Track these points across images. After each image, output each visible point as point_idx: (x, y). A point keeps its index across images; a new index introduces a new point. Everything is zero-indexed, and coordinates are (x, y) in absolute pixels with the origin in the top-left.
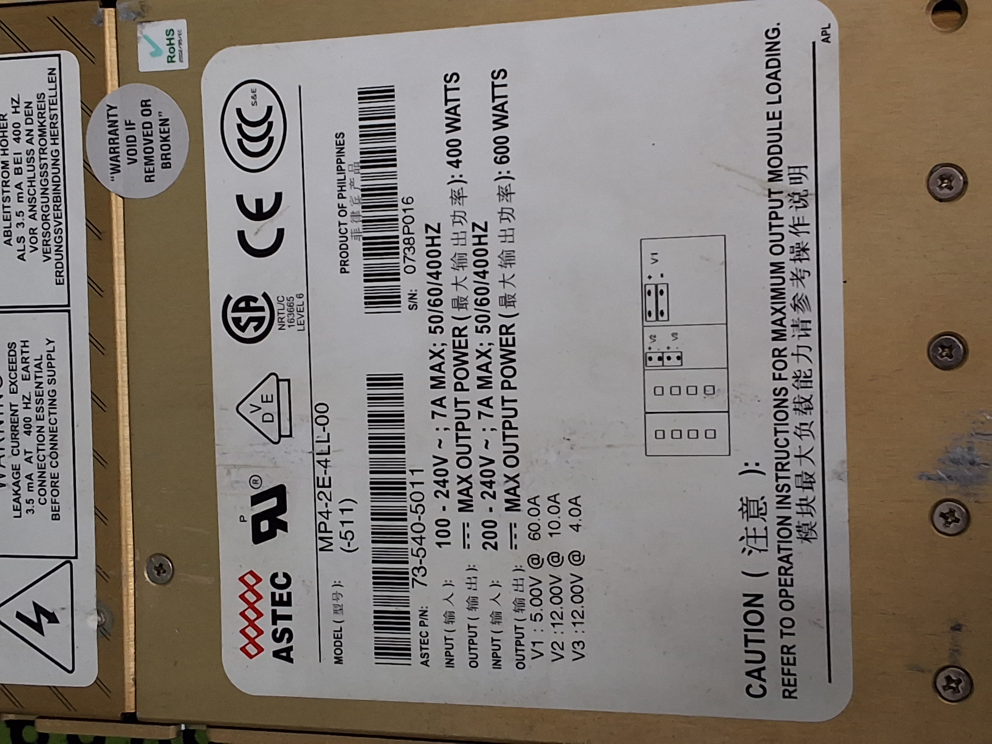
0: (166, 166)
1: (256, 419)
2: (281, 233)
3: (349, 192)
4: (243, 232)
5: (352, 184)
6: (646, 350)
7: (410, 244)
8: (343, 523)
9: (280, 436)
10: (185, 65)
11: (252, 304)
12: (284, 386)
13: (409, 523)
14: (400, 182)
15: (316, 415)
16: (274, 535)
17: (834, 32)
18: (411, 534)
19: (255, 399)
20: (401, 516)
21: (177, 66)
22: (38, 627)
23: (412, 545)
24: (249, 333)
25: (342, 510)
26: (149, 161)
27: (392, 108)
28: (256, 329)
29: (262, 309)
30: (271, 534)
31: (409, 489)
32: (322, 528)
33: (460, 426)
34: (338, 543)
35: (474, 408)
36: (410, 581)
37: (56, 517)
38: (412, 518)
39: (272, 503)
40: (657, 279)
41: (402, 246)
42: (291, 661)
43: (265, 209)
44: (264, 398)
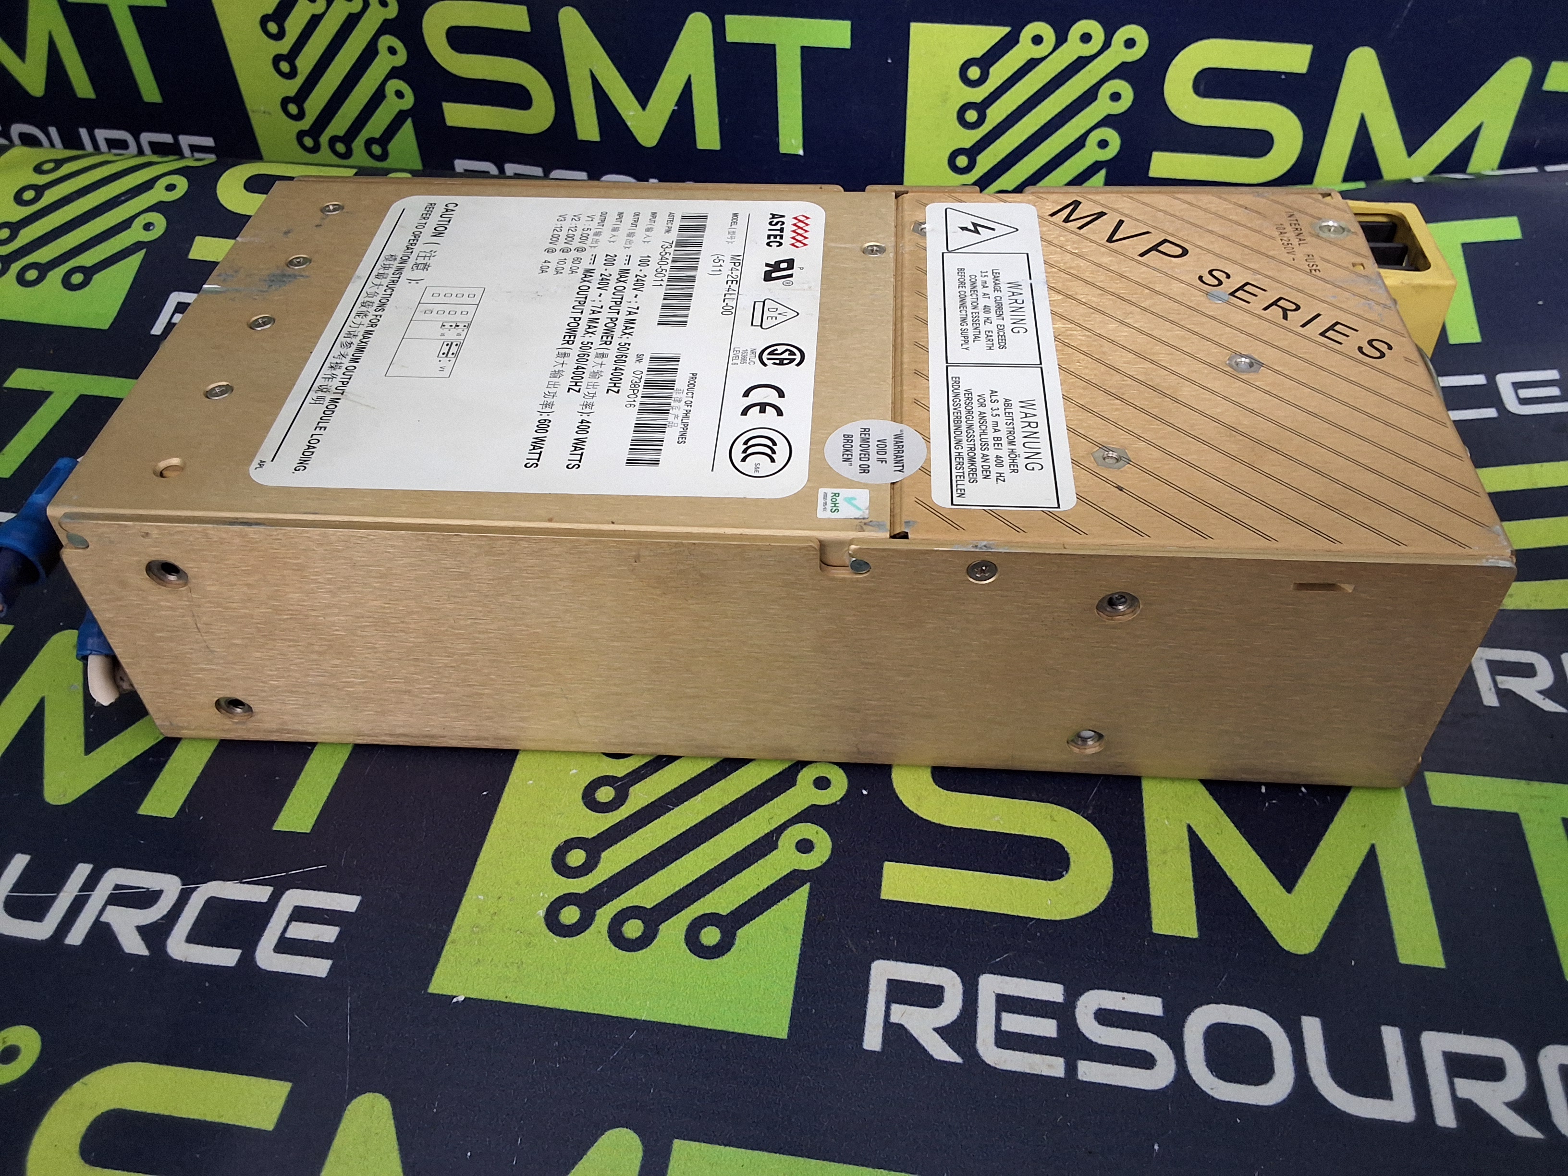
0: (848, 438)
1: (781, 309)
2: (746, 394)
3: (681, 413)
4: (780, 397)
5: (676, 417)
6: (466, 331)
7: (635, 385)
8: (721, 266)
9: (764, 302)
10: (821, 491)
11: (778, 362)
12: (757, 321)
13: (670, 265)
14: (636, 415)
15: (733, 311)
16: (776, 262)
17: (255, 463)
18: (669, 261)
19: (781, 318)
20: (672, 268)
21: (830, 491)
22: (975, 225)
23: (670, 258)
24: (781, 349)
25: (720, 271)
26: (865, 441)
27: (630, 454)
28: (776, 350)
29: (769, 359)
30: (778, 263)
31: (665, 279)
32: (737, 264)
33: (618, 303)
34: (728, 259)
35: (606, 309)
36: (674, 243)
37: (961, 271)
38: (668, 267)
39: (774, 275)
40: (445, 360)
41: (642, 384)
42: (771, 214)
43: (758, 408)
44: (774, 318)
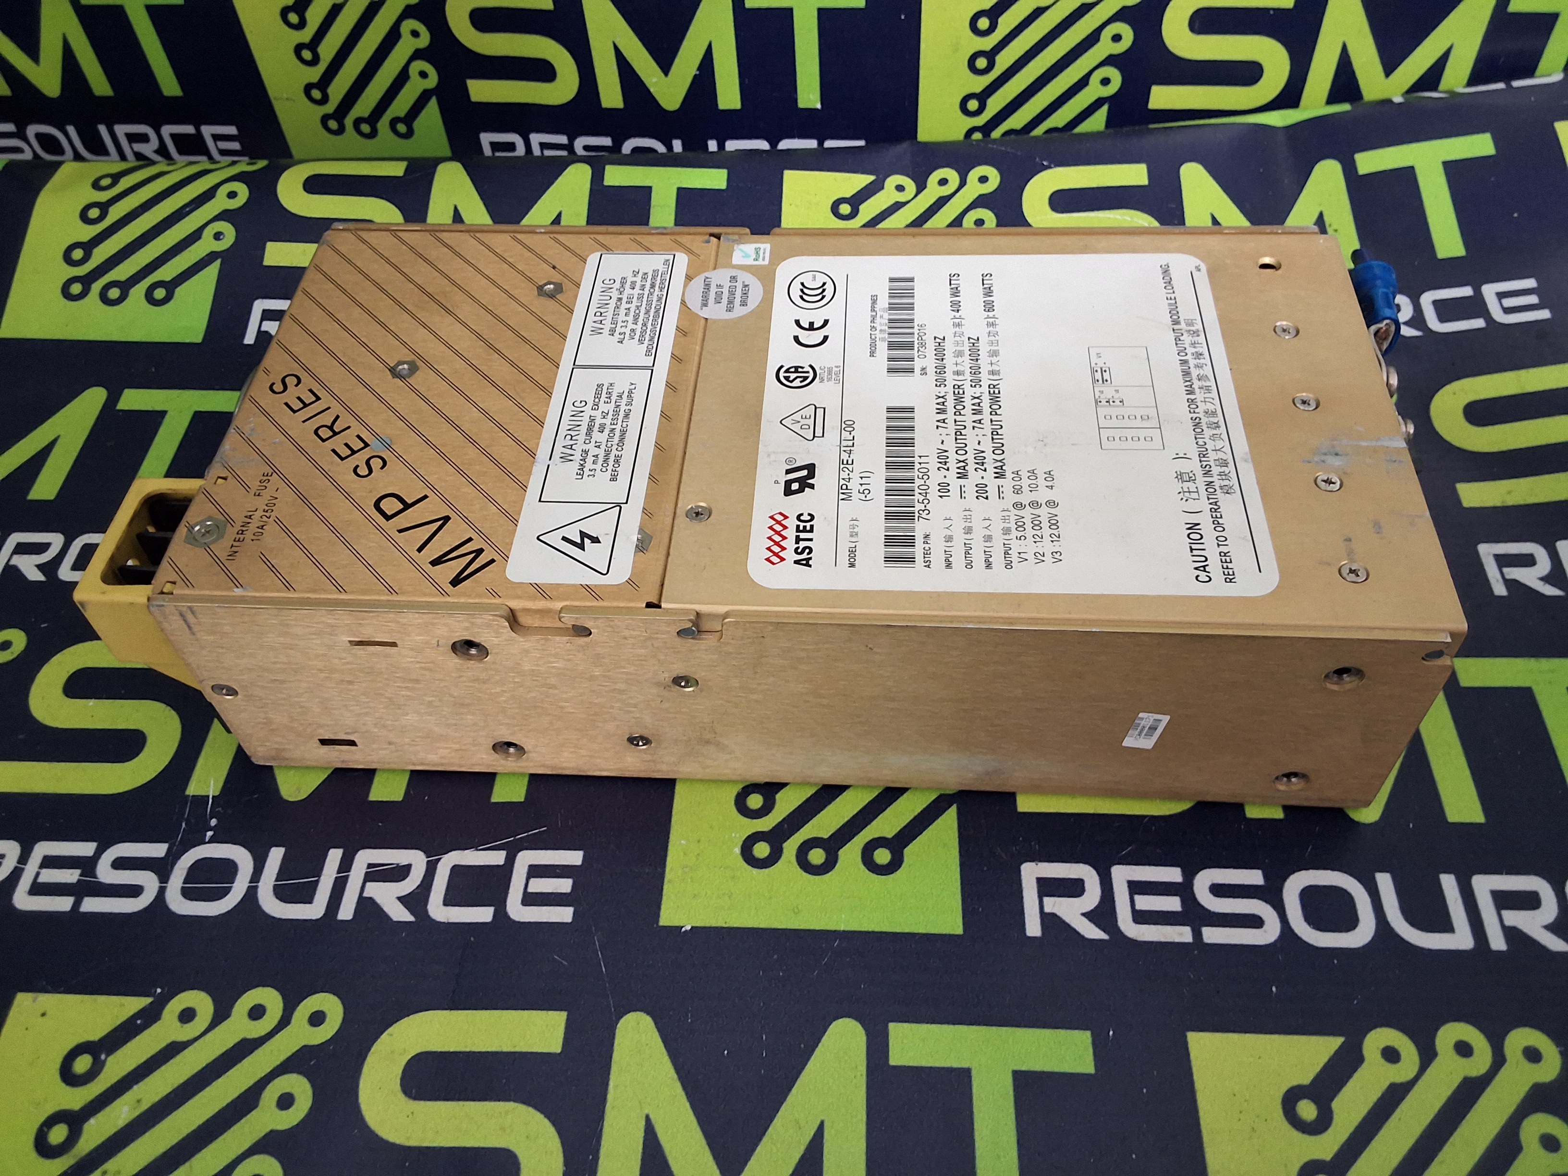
0: (744, 304)
1: (797, 428)
2: (826, 338)
3: (878, 320)
4: (797, 336)
5: (881, 317)
6: (1097, 397)
7: (923, 345)
8: (861, 485)
9: (814, 437)
10: (767, 262)
11: (800, 370)
12: (820, 412)
13: (916, 485)
14: (916, 317)
15: (844, 426)
16: (803, 491)
17: (1203, 268)
18: (917, 491)
19: (797, 417)
20: (912, 481)
21: (760, 262)
22: (581, 546)
23: (918, 497)
24: (797, 383)
25: (861, 478)
26: (731, 302)
27: (913, 286)
28: (801, 382)
29: (808, 372)
30: (801, 490)
31: (917, 466)
32: (844, 487)
33: (958, 433)
34: (855, 495)
35: (969, 425)
36: (916, 518)
37: (614, 478)
38: (918, 482)
39: (805, 473)
40: (1101, 364)
41: (916, 346)
42: (810, 566)
43: (816, 326)
44: (804, 417)
